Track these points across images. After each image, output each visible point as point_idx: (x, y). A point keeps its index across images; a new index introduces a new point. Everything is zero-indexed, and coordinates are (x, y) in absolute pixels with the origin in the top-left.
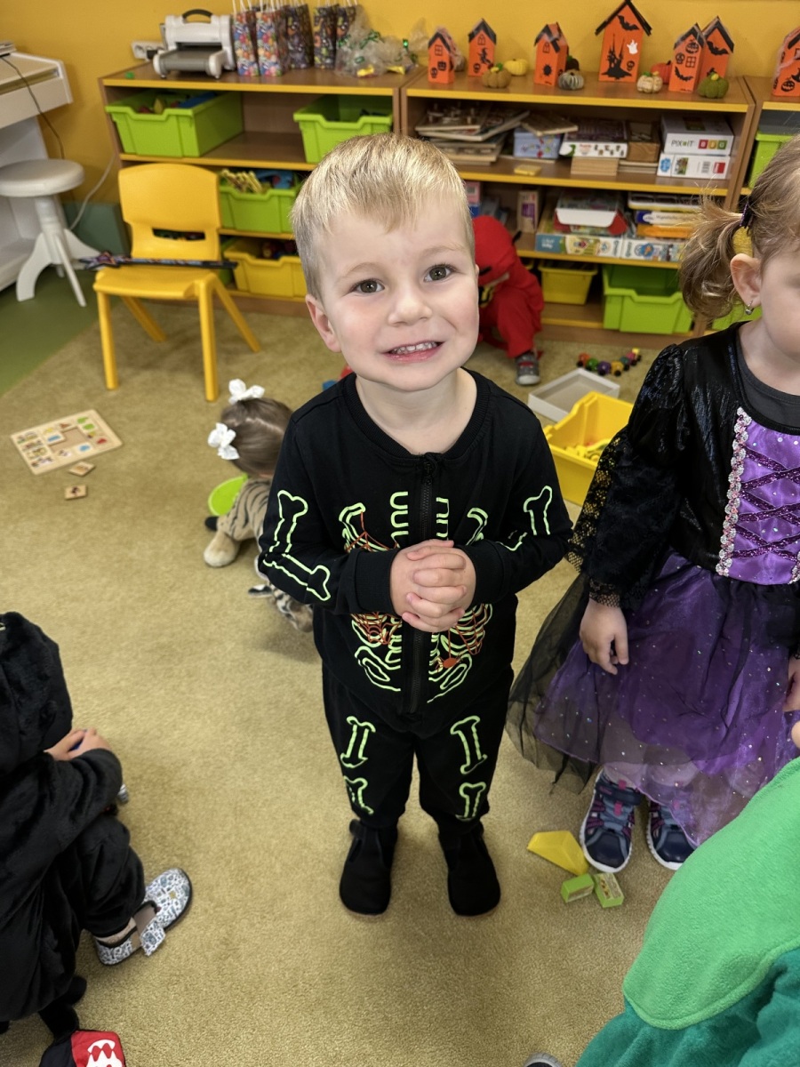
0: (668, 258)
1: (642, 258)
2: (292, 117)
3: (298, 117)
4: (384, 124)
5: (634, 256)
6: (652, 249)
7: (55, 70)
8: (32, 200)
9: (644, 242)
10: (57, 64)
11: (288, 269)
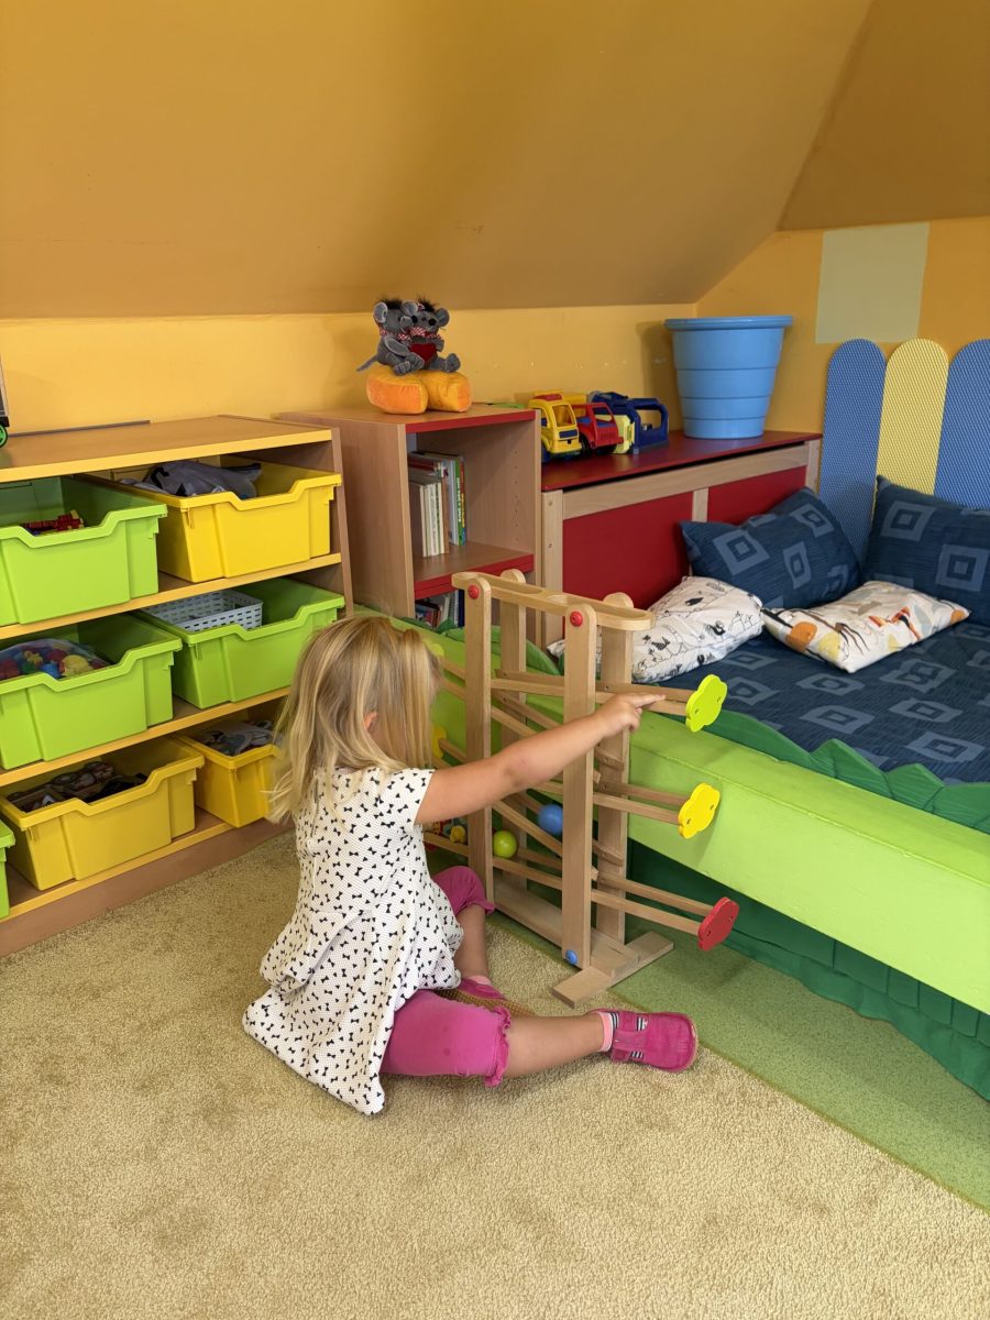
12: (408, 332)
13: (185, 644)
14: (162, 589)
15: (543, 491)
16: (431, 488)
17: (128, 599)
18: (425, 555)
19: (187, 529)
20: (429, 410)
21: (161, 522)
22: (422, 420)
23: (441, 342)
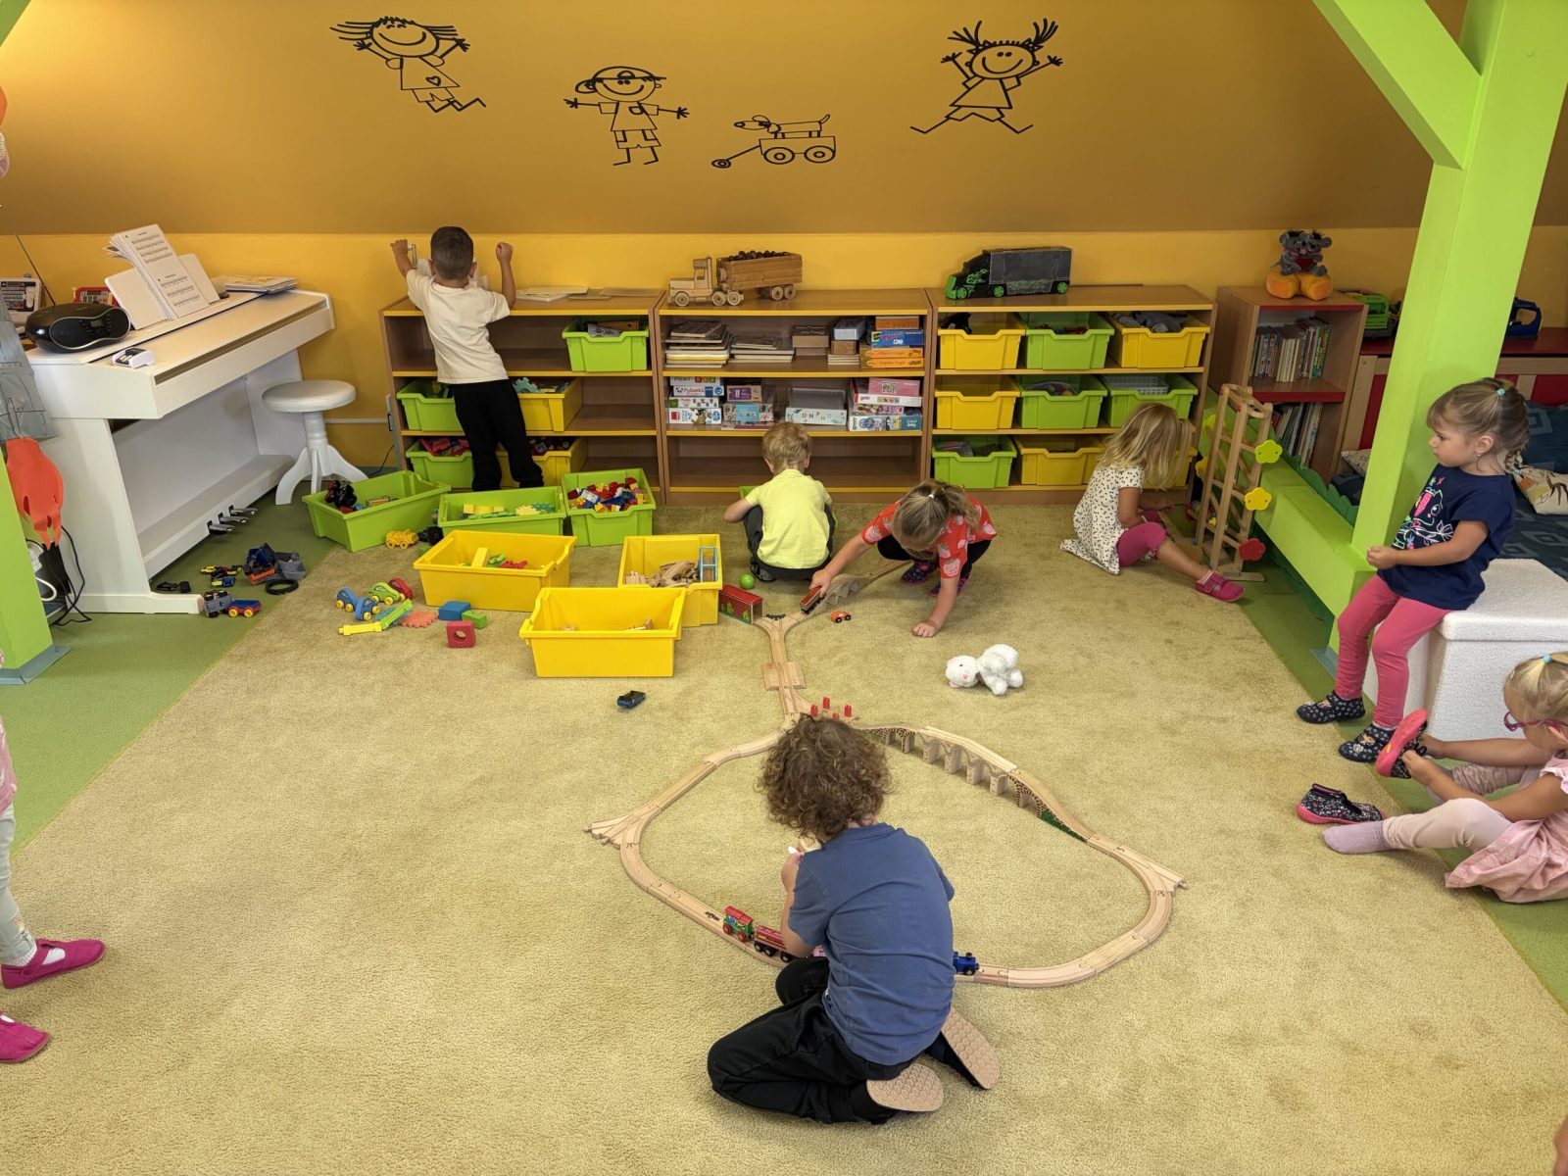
0: (887, 428)
1: (866, 430)
2: (561, 335)
3: (565, 335)
4: (642, 337)
5: (859, 429)
6: (873, 421)
7: (324, 302)
8: (302, 416)
9: (866, 417)
10: (325, 296)
11: (552, 461)
12: (1299, 250)
13: (1109, 393)
14: (1107, 365)
15: (1361, 354)
16: (1291, 342)
17: (1087, 367)
18: (1277, 380)
19: (1124, 343)
20: (1296, 296)
21: (1112, 338)
22: (1288, 303)
23: (1320, 258)
